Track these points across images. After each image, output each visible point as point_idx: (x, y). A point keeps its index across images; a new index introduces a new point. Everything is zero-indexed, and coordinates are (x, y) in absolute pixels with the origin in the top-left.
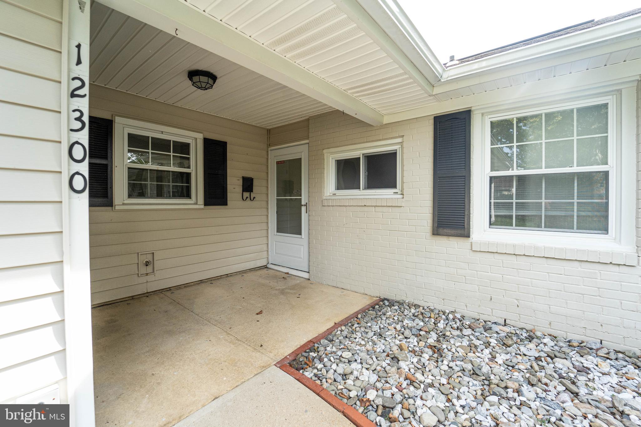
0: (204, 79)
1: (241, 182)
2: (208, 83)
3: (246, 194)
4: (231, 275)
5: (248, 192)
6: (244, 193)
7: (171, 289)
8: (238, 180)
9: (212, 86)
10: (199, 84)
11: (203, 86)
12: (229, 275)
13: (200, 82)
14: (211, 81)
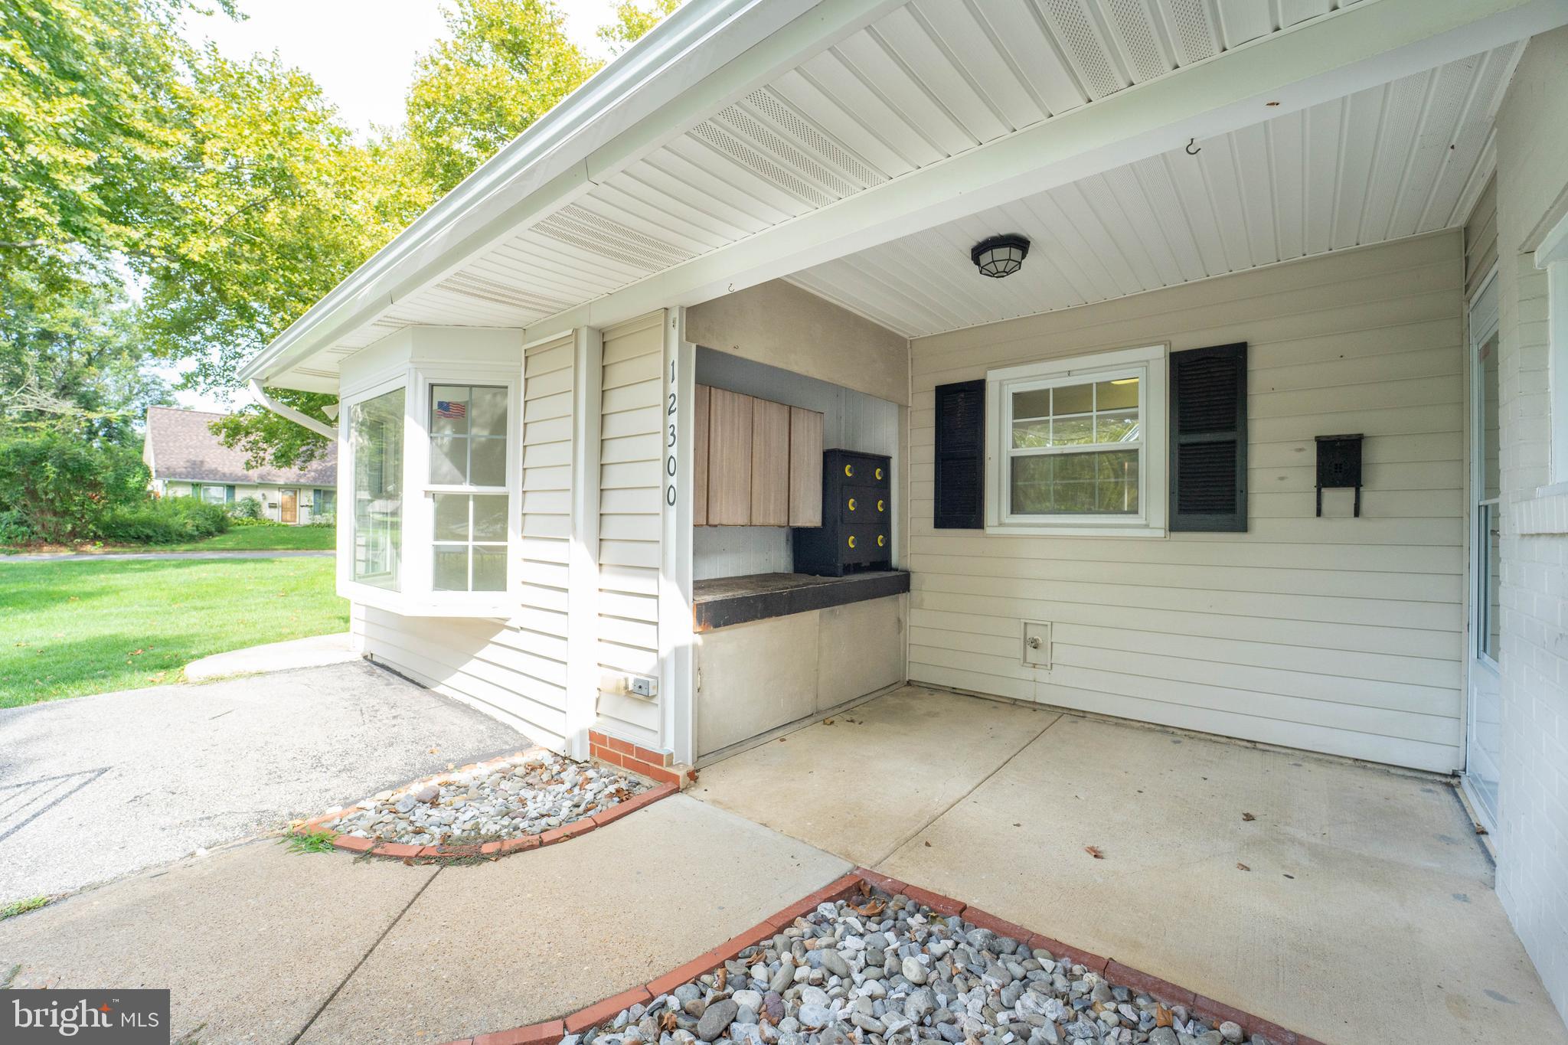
0: (1001, 253)
1: (1311, 455)
2: (1009, 260)
3: (1339, 498)
4: (1267, 748)
5: (1353, 486)
6: (1323, 490)
7: (1088, 715)
8: (1300, 450)
9: (1020, 263)
10: (991, 267)
11: (1001, 269)
12: (1259, 746)
13: (993, 262)
14: (1016, 254)
